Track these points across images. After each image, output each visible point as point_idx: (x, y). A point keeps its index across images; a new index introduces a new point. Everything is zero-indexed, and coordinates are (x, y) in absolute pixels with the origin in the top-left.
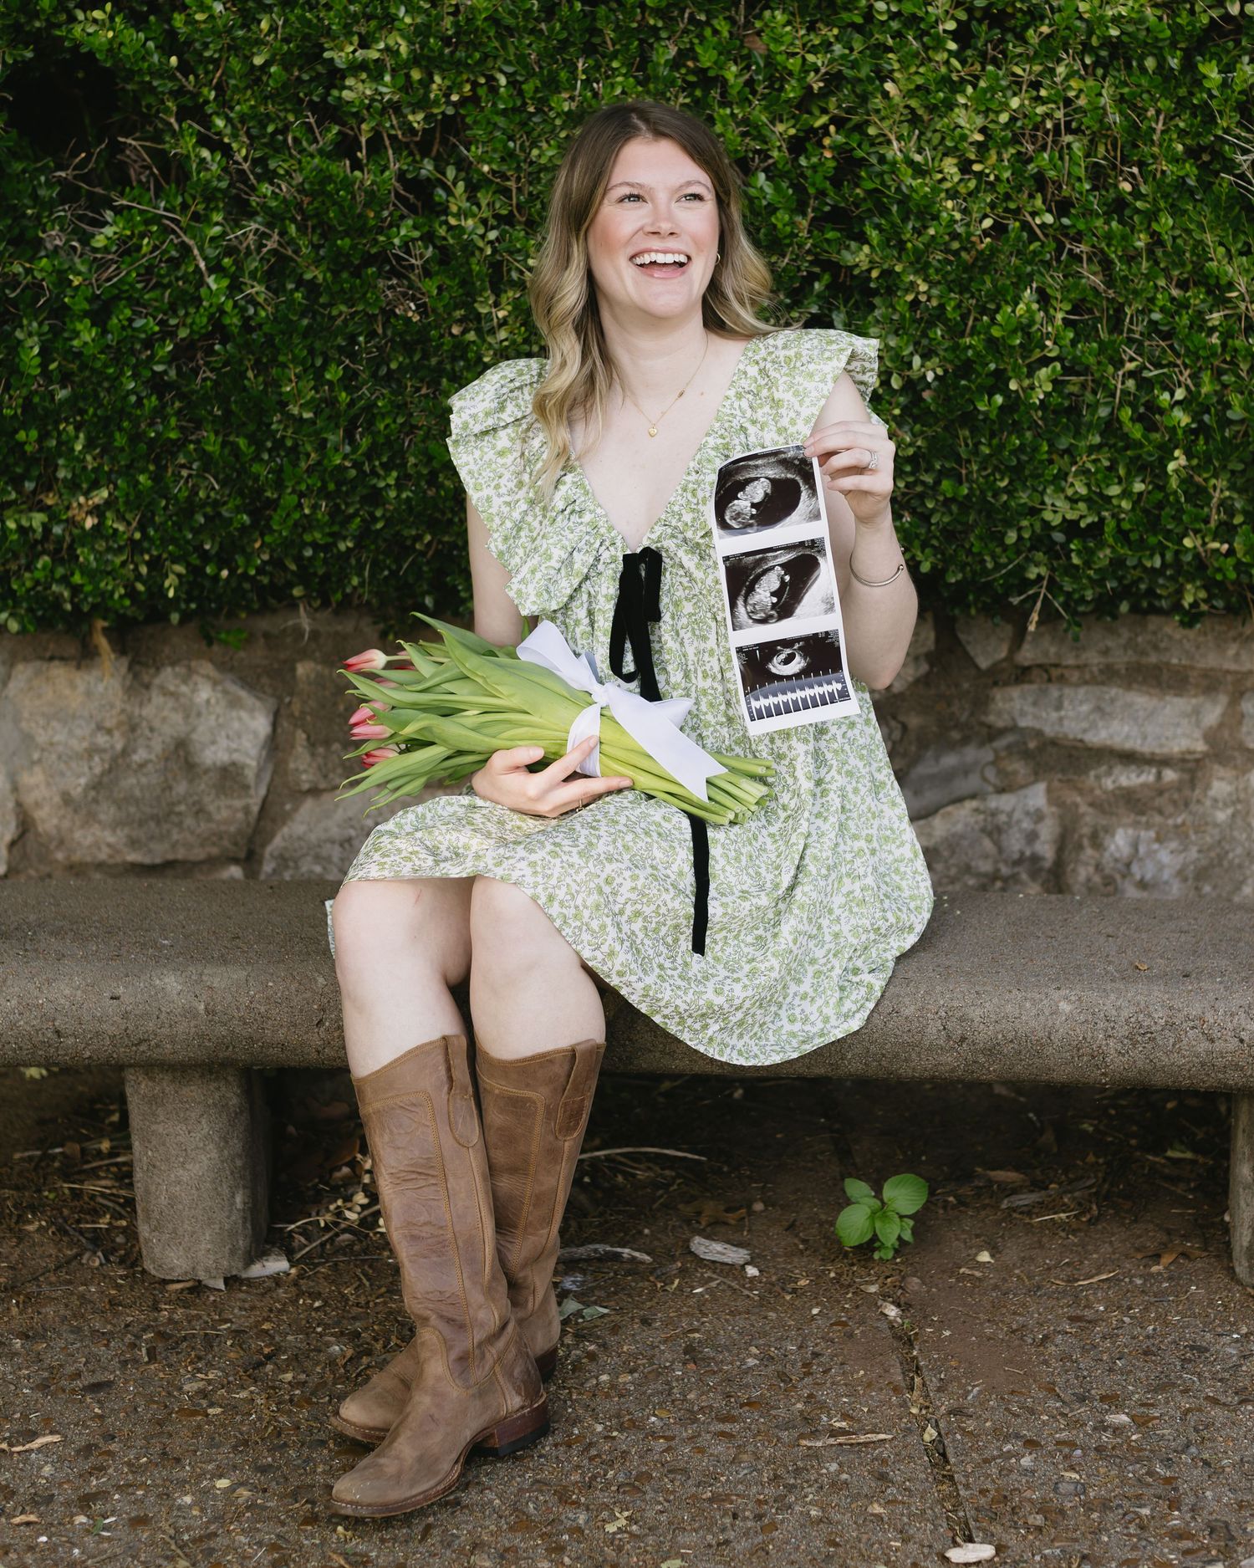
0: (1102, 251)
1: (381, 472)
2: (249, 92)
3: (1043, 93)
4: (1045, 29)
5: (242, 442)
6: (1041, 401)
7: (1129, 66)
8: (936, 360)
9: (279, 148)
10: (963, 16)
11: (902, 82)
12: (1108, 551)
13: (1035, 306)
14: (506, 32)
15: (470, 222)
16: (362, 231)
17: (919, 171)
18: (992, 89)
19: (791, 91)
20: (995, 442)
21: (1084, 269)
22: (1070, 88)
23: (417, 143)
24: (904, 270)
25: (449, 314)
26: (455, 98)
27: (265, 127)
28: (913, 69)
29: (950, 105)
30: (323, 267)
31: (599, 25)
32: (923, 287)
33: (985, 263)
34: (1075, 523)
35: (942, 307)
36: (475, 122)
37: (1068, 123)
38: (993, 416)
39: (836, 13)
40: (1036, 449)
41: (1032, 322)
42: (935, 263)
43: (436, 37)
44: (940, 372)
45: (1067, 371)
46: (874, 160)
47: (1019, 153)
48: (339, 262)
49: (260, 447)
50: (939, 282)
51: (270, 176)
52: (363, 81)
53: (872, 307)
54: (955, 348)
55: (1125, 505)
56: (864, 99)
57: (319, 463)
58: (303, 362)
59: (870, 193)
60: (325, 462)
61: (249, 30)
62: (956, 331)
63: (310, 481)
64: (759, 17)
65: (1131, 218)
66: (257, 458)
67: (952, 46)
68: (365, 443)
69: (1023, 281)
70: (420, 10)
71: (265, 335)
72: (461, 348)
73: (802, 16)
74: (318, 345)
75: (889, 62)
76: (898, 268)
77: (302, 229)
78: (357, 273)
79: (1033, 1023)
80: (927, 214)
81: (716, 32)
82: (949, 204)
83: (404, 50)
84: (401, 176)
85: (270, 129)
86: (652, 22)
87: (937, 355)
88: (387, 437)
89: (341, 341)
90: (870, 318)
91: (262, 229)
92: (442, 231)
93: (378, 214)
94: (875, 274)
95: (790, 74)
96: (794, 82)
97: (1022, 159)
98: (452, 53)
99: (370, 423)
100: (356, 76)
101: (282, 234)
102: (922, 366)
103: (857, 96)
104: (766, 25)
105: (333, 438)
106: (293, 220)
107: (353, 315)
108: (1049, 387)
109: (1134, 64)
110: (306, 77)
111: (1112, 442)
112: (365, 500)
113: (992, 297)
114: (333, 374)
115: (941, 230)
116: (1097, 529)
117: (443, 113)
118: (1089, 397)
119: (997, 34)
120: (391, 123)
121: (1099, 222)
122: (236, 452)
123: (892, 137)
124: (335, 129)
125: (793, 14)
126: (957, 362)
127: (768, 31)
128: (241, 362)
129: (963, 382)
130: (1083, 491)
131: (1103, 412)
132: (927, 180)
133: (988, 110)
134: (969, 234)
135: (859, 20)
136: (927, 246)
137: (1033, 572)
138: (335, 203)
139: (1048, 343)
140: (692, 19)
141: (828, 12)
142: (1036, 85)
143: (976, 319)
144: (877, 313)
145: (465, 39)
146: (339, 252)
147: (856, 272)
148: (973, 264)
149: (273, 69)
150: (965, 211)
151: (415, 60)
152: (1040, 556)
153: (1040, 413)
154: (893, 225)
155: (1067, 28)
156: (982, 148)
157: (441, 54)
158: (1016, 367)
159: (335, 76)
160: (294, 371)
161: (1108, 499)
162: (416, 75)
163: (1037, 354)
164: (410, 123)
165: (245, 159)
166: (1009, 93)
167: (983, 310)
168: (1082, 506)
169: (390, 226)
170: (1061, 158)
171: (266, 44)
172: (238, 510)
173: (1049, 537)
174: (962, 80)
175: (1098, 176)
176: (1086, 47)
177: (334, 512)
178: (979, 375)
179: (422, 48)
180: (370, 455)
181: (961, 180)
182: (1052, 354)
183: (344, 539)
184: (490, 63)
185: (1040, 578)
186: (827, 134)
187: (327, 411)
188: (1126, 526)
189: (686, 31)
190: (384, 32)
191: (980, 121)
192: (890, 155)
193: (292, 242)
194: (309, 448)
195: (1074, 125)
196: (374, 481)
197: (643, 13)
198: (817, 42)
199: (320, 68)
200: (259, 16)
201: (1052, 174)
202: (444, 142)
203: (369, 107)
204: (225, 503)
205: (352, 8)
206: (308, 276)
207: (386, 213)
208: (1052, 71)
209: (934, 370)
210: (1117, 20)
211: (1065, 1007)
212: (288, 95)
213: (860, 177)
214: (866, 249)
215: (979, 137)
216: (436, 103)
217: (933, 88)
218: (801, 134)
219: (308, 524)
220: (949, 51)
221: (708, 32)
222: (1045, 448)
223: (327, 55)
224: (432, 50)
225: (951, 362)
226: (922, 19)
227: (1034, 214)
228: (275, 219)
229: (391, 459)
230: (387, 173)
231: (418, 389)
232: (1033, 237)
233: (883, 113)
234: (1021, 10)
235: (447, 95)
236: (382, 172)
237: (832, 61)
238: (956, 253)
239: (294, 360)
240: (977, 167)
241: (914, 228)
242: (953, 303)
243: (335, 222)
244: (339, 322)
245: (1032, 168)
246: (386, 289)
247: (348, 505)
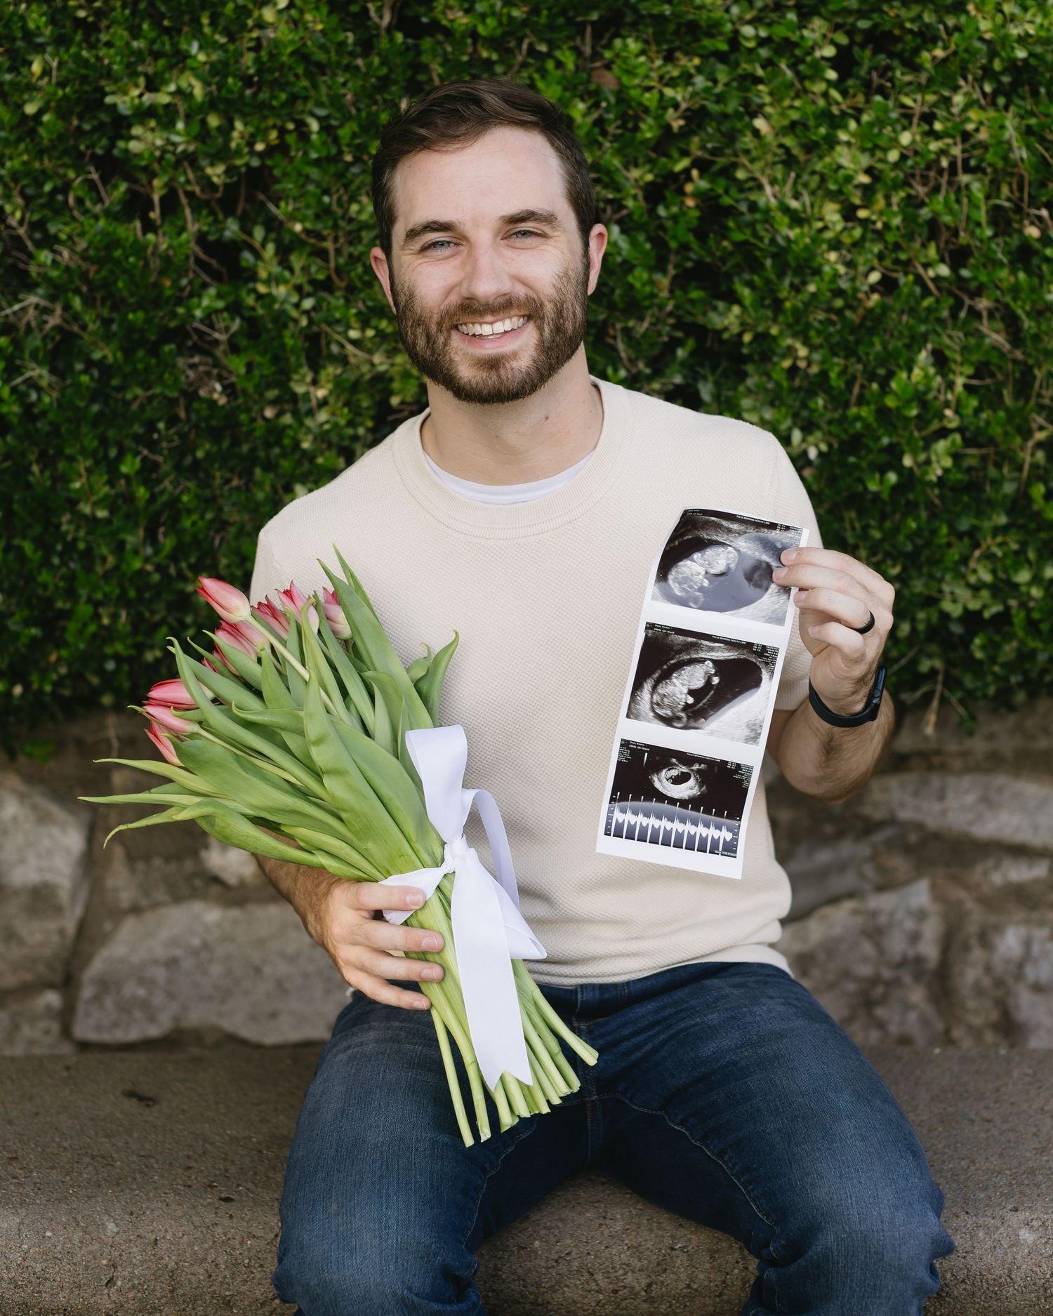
0: (1007, 306)
1: (189, 574)
2: (22, 146)
3: (938, 126)
4: (939, 53)
5: (28, 547)
6: (940, 478)
7: (1035, 93)
8: (818, 434)
9: (60, 210)
10: (843, 39)
11: (775, 117)
12: (1015, 644)
13: (932, 371)
14: (316, 69)
15: (281, 291)
16: (158, 302)
17: (797, 219)
18: (880, 122)
19: (648, 131)
20: (888, 524)
21: (985, 327)
22: (968, 120)
23: (219, 201)
24: (781, 332)
25: (261, 395)
26: (260, 147)
27: (41, 185)
28: (787, 103)
29: (832, 142)
30: (114, 345)
31: (425, 59)
32: (803, 352)
33: (874, 322)
34: (978, 613)
35: (824, 374)
36: (285, 174)
37: (966, 162)
38: (885, 496)
39: (698, 40)
40: (934, 532)
41: (928, 389)
42: (816, 325)
43: (235, 76)
44: (824, 447)
45: (968, 442)
46: (743, 208)
47: (909, 196)
48: (131, 341)
49: (48, 550)
50: (821, 346)
51: (49, 242)
52: (152, 130)
53: (743, 376)
54: (843, 420)
55: (1036, 592)
56: (731, 137)
57: (117, 568)
58: (93, 454)
59: (741, 246)
60: (124, 567)
61: (19, 73)
62: (839, 401)
63: (107, 589)
64: (609, 46)
65: (1039, 268)
66: (46, 563)
67: (832, 75)
68: (168, 543)
69: (916, 342)
70: (216, 46)
71: (51, 424)
72: (275, 432)
73: (658, 43)
74: (111, 434)
75: (759, 94)
76: (774, 331)
77: (89, 302)
78: (154, 351)
79: (989, 1259)
80: (808, 268)
81: (559, 65)
82: (833, 256)
83: (198, 91)
84: (201, 238)
85: (48, 187)
86: (485, 54)
87: (819, 428)
88: (195, 536)
89: (138, 429)
90: (741, 388)
91: (43, 303)
92: (250, 300)
93: (175, 283)
94: (747, 338)
95: (646, 110)
96: (650, 121)
97: (913, 203)
98: (255, 95)
99: (175, 519)
100: (143, 124)
101: (67, 307)
102: (804, 440)
103: (723, 134)
104: (617, 55)
105: (131, 540)
106: (77, 291)
107: (150, 399)
108: (948, 462)
109: (1043, 90)
110: (87, 127)
111: (1021, 521)
112: (171, 607)
113: (882, 362)
114: (128, 466)
115: (824, 286)
116: (1003, 619)
117: (247, 165)
118: (992, 472)
119: (882, 59)
120: (186, 177)
121: (1004, 273)
122: (21, 557)
123: (765, 181)
124: (123, 187)
125: (647, 42)
126: (844, 437)
127: (619, 62)
128: (23, 454)
129: (852, 459)
130: (987, 577)
131: (1009, 488)
132: (806, 229)
133: (876, 147)
134: (856, 290)
135: (723, 47)
136: (807, 304)
137: (925, 666)
138: (124, 271)
139: (948, 413)
140: (532, 51)
141: (688, 38)
142: (928, 118)
143: (863, 387)
144: (750, 382)
145: (269, 77)
146: (130, 329)
147: (726, 336)
148: (862, 324)
149: (46, 118)
150: (850, 264)
151: (212, 104)
152: (933, 648)
153: (937, 491)
154: (768, 282)
155: (967, 50)
156: (868, 191)
157: (242, 96)
158: (911, 440)
159: (120, 125)
160: (83, 464)
161: (1016, 586)
162: (214, 121)
163: (935, 425)
164: (208, 178)
165: (21, 223)
166: (898, 127)
167: (872, 377)
168: (985, 594)
169: (191, 295)
170: (958, 201)
171: (39, 89)
172: (27, 623)
173: (947, 629)
174: (844, 114)
175: (1001, 221)
176: (988, 73)
177: (137, 622)
178: (870, 451)
179: (219, 89)
180: (175, 557)
181: (844, 229)
182: (953, 425)
183: (152, 648)
184: (299, 106)
185: (933, 672)
186: (689, 179)
187: (124, 509)
188: (1036, 616)
189: (524, 65)
190: (175, 72)
191: (865, 161)
192: (762, 202)
193: (76, 317)
194: (105, 550)
195: (973, 163)
196: (181, 585)
197: (475, 44)
198: (676, 73)
199: (104, 117)
200: (30, 58)
201: (947, 219)
202: (251, 198)
203: (160, 159)
204: (12, 615)
205: (135, 44)
206: (97, 355)
207: (184, 282)
208: (947, 102)
209: (817, 446)
210: (1023, 40)
211: (1026, 1236)
212: (66, 148)
213: (726, 228)
214: (736, 310)
215: (864, 179)
216: (238, 153)
217: (811, 123)
218: (659, 180)
219: (107, 635)
220: (829, 82)
221: (550, 65)
222: (944, 530)
223: (109, 100)
224: (230, 91)
225: (836, 436)
226: (796, 45)
227: (926, 266)
228: (57, 291)
229: (200, 560)
230: (184, 236)
231: (228, 481)
232: (926, 292)
233: (754, 153)
234: (911, 31)
235: (251, 144)
236: (179, 234)
237: (694, 95)
238: (839, 312)
239: (83, 452)
240: (862, 214)
241: (792, 285)
242: (837, 369)
243: (125, 293)
244: (135, 406)
245: (925, 213)
246: (187, 368)
247: (153, 612)
